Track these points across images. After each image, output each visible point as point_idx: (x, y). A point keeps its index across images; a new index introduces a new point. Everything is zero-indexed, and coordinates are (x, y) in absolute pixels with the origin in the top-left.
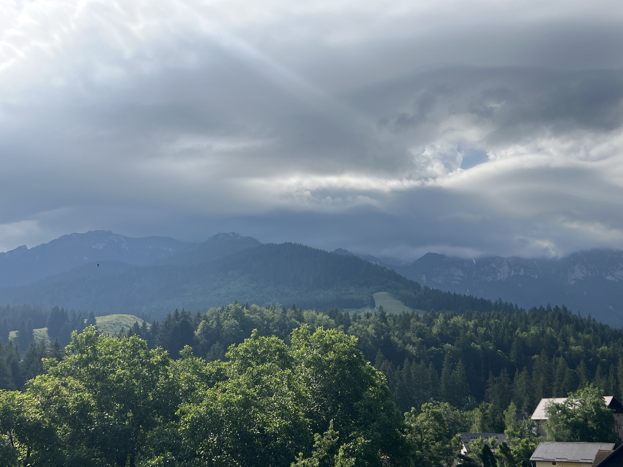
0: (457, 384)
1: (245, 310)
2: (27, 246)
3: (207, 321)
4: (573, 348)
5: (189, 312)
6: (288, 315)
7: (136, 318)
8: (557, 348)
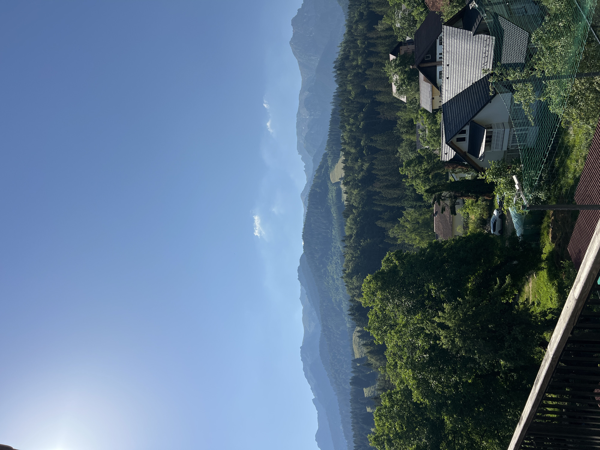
0: (386, 139)
1: (347, 272)
2: (313, 399)
3: (354, 296)
4: (359, 63)
5: (350, 306)
6: (349, 245)
7: (354, 333)
8: (360, 73)
